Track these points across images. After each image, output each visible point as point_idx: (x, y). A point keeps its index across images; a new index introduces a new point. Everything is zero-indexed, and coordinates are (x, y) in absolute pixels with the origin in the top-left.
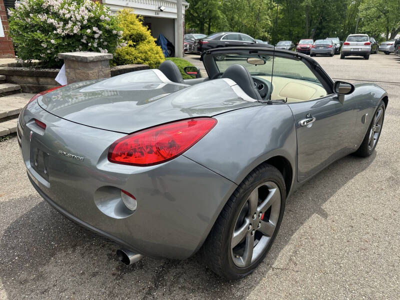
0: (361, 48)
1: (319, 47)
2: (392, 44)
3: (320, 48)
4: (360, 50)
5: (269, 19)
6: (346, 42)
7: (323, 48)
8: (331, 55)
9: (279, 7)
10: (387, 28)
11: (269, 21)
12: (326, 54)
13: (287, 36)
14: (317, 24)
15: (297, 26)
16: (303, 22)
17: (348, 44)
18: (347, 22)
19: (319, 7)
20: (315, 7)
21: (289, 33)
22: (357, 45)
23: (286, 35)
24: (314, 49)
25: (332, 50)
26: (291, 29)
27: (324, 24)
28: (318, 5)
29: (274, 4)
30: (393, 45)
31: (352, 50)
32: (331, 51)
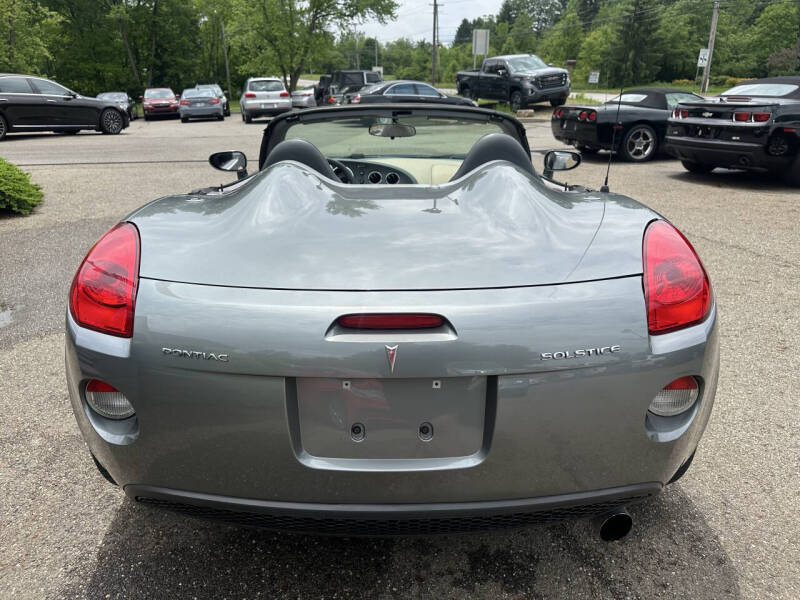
0: (277, 104)
1: (196, 102)
2: (309, 95)
3: (198, 105)
4: (276, 106)
5: (41, 43)
6: (249, 92)
7: (203, 104)
8: (220, 119)
9: (56, 19)
10: (282, 67)
11: (45, 50)
12: (211, 116)
13: (93, 82)
14: (152, 58)
15: (111, 61)
16: (120, 53)
17: (252, 96)
18: (206, 54)
19: (144, 23)
20: (137, 23)
21: (96, 76)
22: (268, 97)
23: (90, 79)
24: (186, 107)
25: (221, 107)
26: (99, 66)
27: (166, 58)
28: (144, 20)
29: (45, 10)
30: (313, 97)
31: (263, 107)
32: (219, 109)
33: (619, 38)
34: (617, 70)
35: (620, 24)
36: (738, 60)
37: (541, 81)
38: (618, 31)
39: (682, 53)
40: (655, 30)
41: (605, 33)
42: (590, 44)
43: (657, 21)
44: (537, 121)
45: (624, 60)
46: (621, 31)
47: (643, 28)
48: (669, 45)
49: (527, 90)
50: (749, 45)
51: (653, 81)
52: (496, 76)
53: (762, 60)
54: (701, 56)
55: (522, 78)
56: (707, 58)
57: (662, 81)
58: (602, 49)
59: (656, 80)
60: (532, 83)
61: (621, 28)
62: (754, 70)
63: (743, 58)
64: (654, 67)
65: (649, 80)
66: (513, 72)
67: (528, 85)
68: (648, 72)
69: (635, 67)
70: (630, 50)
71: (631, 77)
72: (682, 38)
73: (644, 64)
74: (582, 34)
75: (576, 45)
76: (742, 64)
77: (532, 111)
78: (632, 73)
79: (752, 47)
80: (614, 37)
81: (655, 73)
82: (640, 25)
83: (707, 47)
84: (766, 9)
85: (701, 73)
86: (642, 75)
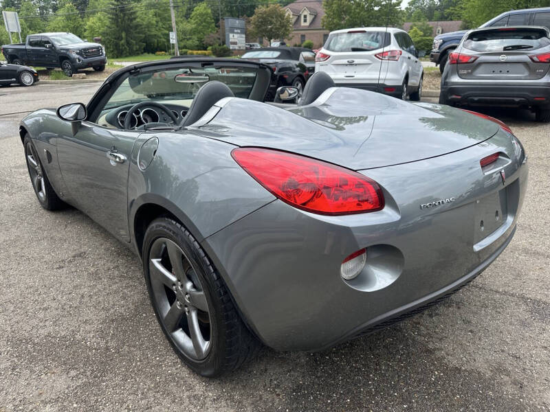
33: (112, 23)
34: (117, 45)
35: (110, 14)
36: (188, 40)
37: (84, 52)
38: (109, 18)
39: (155, 35)
40: (135, 19)
41: (100, 19)
42: (91, 27)
43: (134, 13)
44: (91, 82)
45: (120, 38)
46: (112, 19)
47: (126, 17)
48: (146, 29)
49: (75, 59)
50: (191, 30)
51: (142, 53)
52: (44, 48)
53: (200, 40)
54: (171, 37)
55: (68, 50)
56: (174, 37)
57: (148, 53)
58: (100, 31)
59: (145, 52)
60: (77, 53)
61: (111, 16)
62: (197, 46)
63: (190, 39)
64: (141, 43)
65: (140, 52)
66: (58, 45)
67: (74, 55)
68: (138, 47)
69: (128, 43)
70: (122, 32)
71: (128, 50)
72: (152, 25)
73: (134, 42)
74: (81, 19)
75: (78, 27)
76: (190, 42)
77: (84, 74)
78: (128, 48)
79: (193, 32)
80: (107, 22)
81: (143, 48)
82: (125, 15)
83: (172, 31)
84: (195, 9)
85: (173, 48)
86: (135, 49)
